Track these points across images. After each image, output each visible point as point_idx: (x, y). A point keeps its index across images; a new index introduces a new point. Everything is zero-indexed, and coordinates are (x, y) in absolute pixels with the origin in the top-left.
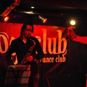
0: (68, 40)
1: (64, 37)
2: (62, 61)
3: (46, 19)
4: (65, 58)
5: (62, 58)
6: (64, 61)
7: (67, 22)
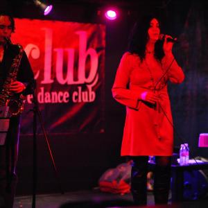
0: (100, 53)
1: (93, 47)
2: (87, 100)
3: (51, 6)
4: (93, 93)
5: (86, 93)
6: (91, 100)
7: (99, 13)
